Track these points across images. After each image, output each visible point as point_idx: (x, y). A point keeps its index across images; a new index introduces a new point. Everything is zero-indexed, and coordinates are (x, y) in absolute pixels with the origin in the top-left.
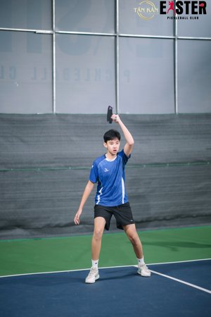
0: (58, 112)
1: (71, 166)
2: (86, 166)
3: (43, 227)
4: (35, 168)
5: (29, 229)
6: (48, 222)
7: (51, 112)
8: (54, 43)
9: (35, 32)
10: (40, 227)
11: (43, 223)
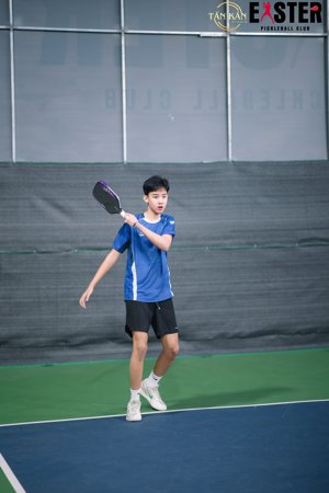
0: (235, 160)
1: (256, 243)
3: (215, 338)
4: (201, 246)
6: (222, 331)
7: (225, 159)
8: (229, 51)
9: (199, 36)
10: (211, 337)
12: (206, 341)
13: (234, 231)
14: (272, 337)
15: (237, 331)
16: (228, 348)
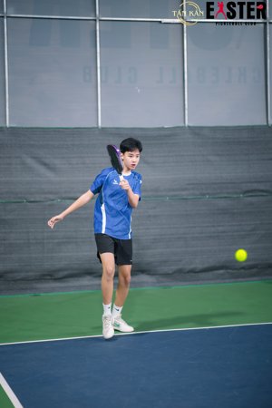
0: (191, 125)
1: (208, 194)
2: (228, 193)
3: (174, 272)
4: (163, 196)
5: (153, 275)
6: (180, 267)
7: (182, 125)
8: (185, 35)
9: (160, 22)
10: (170, 272)
11: (175, 268)
12: (166, 275)
14: (221, 271)
15: (192, 267)
16: (185, 281)
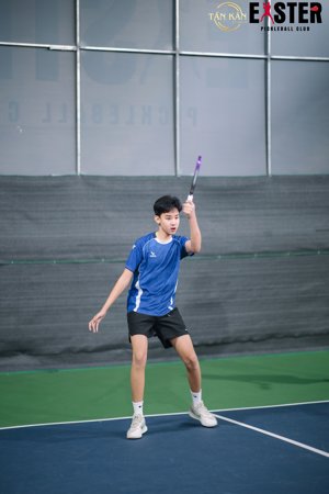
0: (85, 173)
1: (105, 257)
3: (62, 353)
4: (48, 260)
6: (69, 346)
7: (73, 173)
8: (78, 65)
9: (48, 48)
10: (57, 352)
11: (62, 347)
12: (53, 356)
13: (81, 245)
14: (119, 351)
15: (83, 346)
16: (75, 363)
